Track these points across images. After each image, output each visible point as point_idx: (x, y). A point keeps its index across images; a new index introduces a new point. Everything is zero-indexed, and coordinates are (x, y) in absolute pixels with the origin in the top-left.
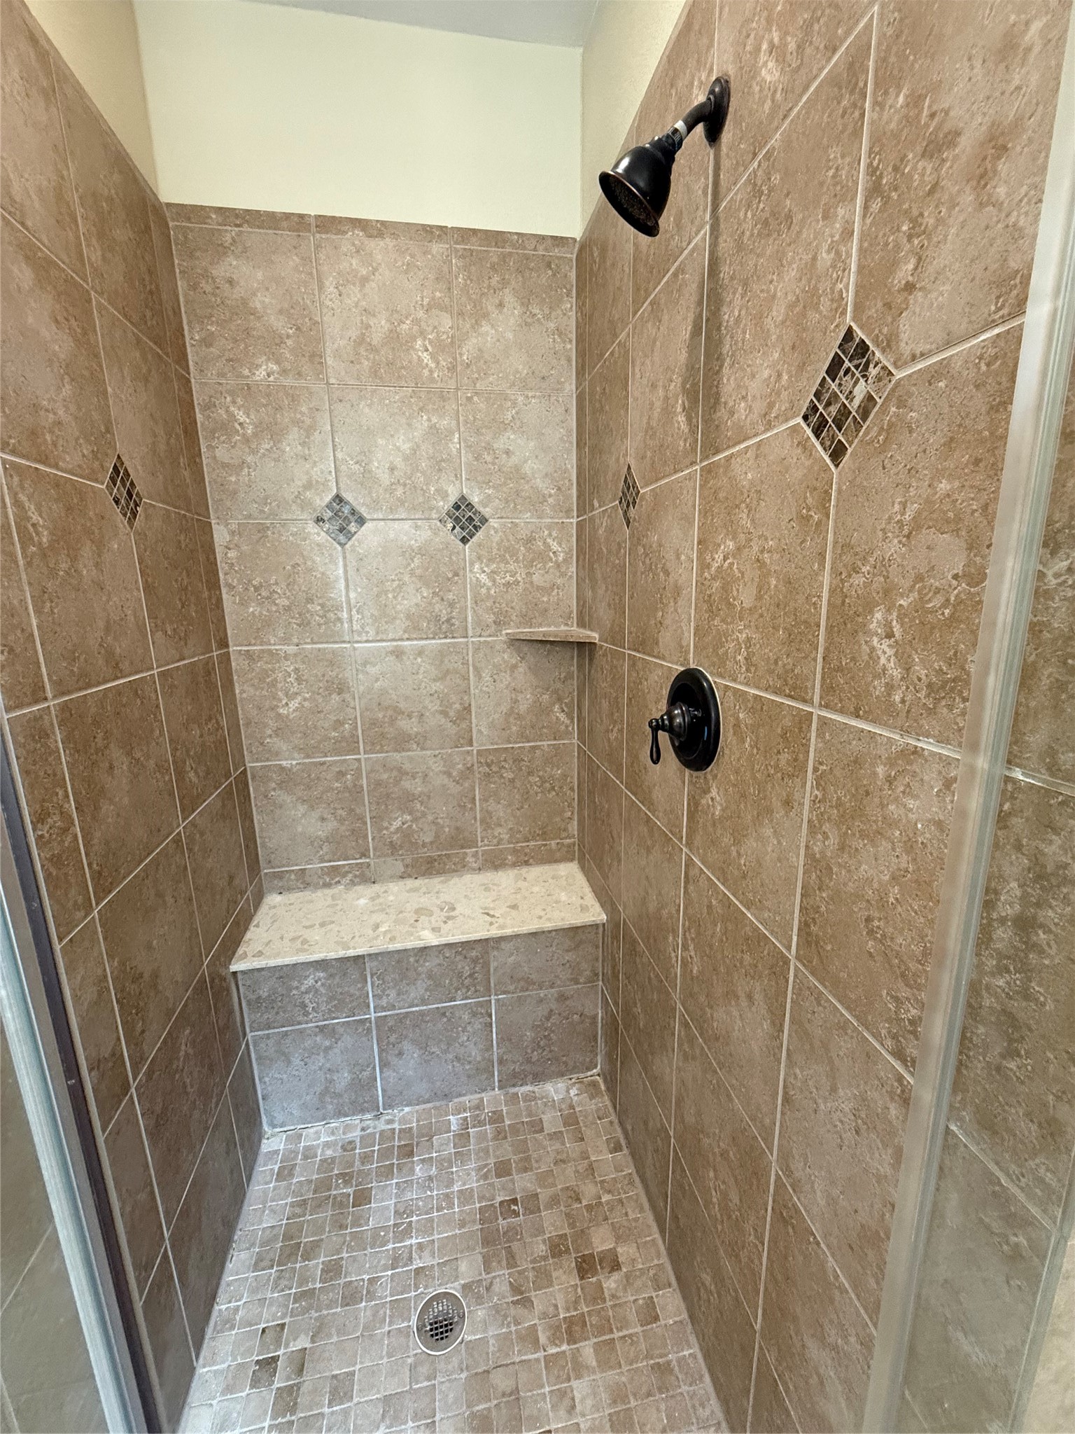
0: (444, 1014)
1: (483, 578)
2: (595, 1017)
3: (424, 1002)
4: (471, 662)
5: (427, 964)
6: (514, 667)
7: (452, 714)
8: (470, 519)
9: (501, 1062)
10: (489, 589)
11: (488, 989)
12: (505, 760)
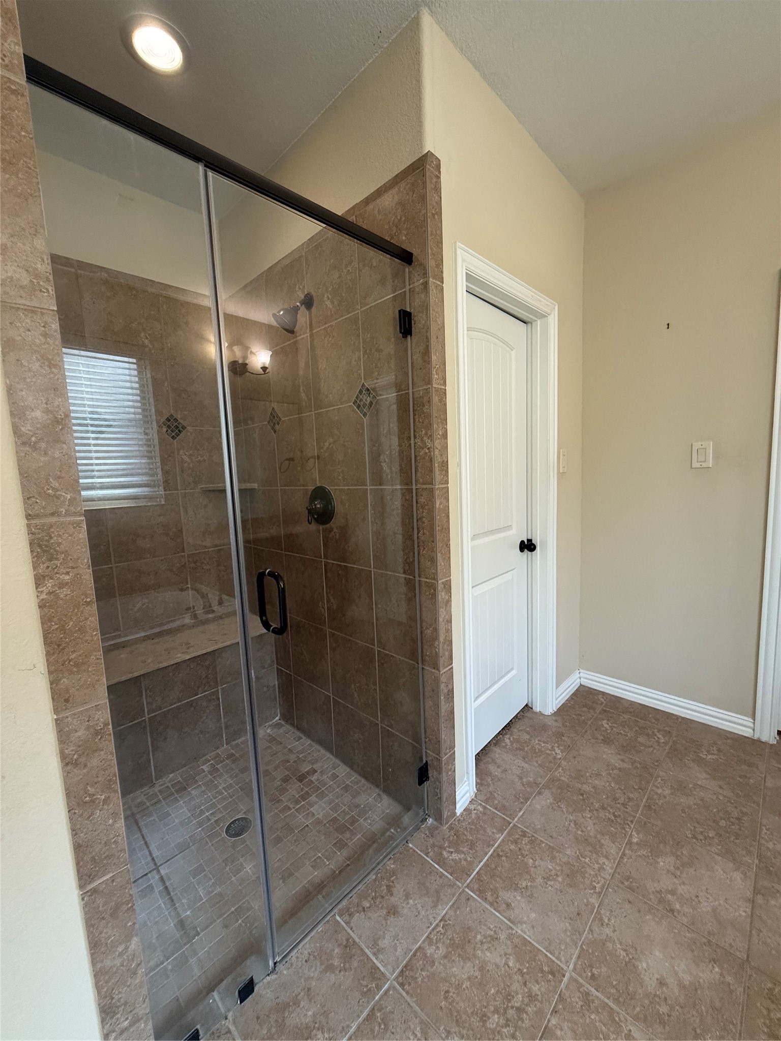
0: (191, 705)
1: (185, 458)
2: (274, 685)
3: (179, 700)
4: (181, 504)
5: (180, 675)
6: (206, 506)
7: (171, 534)
8: (177, 427)
9: (226, 727)
10: (189, 464)
11: (217, 683)
12: (204, 559)
